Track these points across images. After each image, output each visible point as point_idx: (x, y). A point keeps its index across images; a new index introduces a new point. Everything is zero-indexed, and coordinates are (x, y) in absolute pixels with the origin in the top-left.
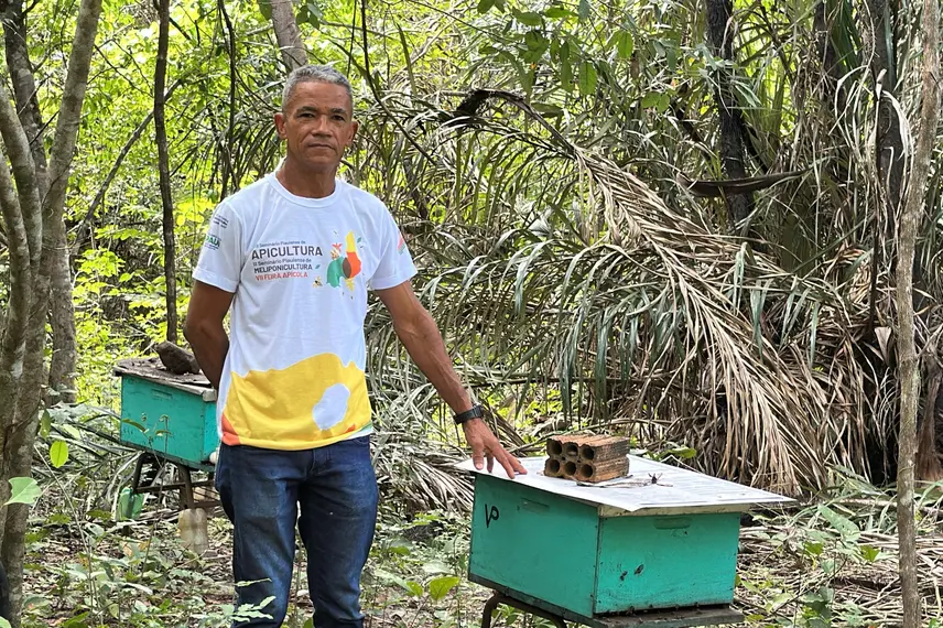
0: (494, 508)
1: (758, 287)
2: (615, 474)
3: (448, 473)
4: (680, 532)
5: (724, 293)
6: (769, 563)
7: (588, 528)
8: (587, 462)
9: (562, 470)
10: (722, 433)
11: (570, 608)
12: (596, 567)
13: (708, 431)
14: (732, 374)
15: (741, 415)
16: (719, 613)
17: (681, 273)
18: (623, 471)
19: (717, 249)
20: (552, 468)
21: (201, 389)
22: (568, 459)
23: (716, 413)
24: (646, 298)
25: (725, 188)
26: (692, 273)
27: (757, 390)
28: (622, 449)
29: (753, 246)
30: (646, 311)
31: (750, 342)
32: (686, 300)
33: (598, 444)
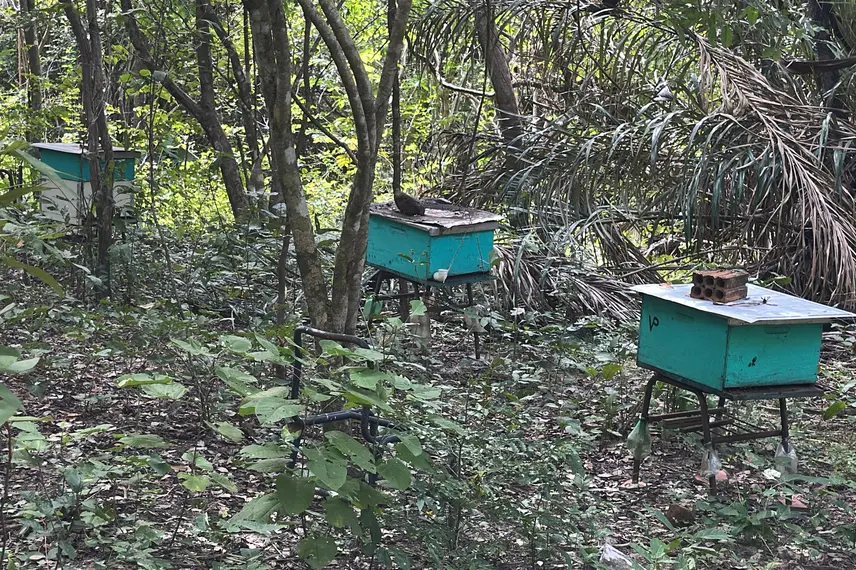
0: (655, 318)
1: (840, 147)
2: (737, 297)
4: (782, 336)
5: (812, 151)
6: (842, 358)
7: (720, 333)
8: (720, 289)
9: (702, 294)
10: (808, 257)
11: (708, 384)
12: (725, 358)
13: (798, 257)
14: (818, 214)
15: (824, 246)
16: (807, 390)
17: (780, 135)
18: (743, 294)
19: (808, 117)
20: (696, 293)
21: (428, 227)
22: (707, 287)
23: (804, 244)
24: (752, 156)
25: (815, 68)
26: (788, 136)
27: (837, 226)
28: (743, 280)
29: (837, 115)
30: (752, 166)
31: (832, 190)
32: (783, 157)
33: (727, 277)
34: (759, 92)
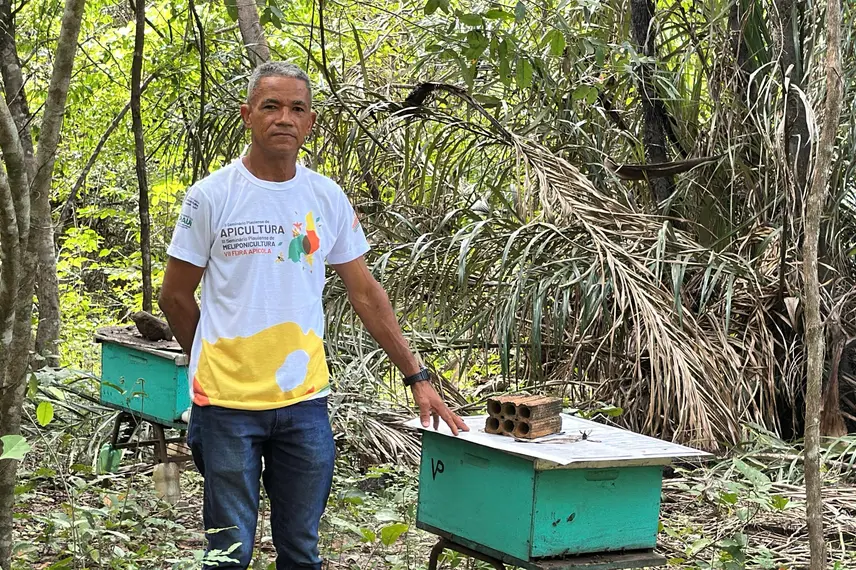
0: (440, 462)
1: (679, 261)
2: (548, 431)
3: (399, 430)
4: (608, 484)
5: (647, 267)
6: (689, 511)
7: (525, 479)
8: (525, 420)
9: (501, 428)
10: (646, 393)
11: (509, 552)
12: (532, 515)
13: (634, 392)
14: (655, 340)
15: (663, 377)
16: (644, 557)
17: (609, 248)
18: (556, 428)
19: (641, 227)
20: (493, 426)
21: (174, 355)
22: (507, 417)
23: (640, 376)
24: (577, 271)
25: (648, 172)
26: (619, 249)
27: (678, 354)
28: (555, 408)
29: (674, 224)
30: (577, 283)
31: (671, 311)
32: (614, 273)
33: (533, 404)
34: (586, 199)
